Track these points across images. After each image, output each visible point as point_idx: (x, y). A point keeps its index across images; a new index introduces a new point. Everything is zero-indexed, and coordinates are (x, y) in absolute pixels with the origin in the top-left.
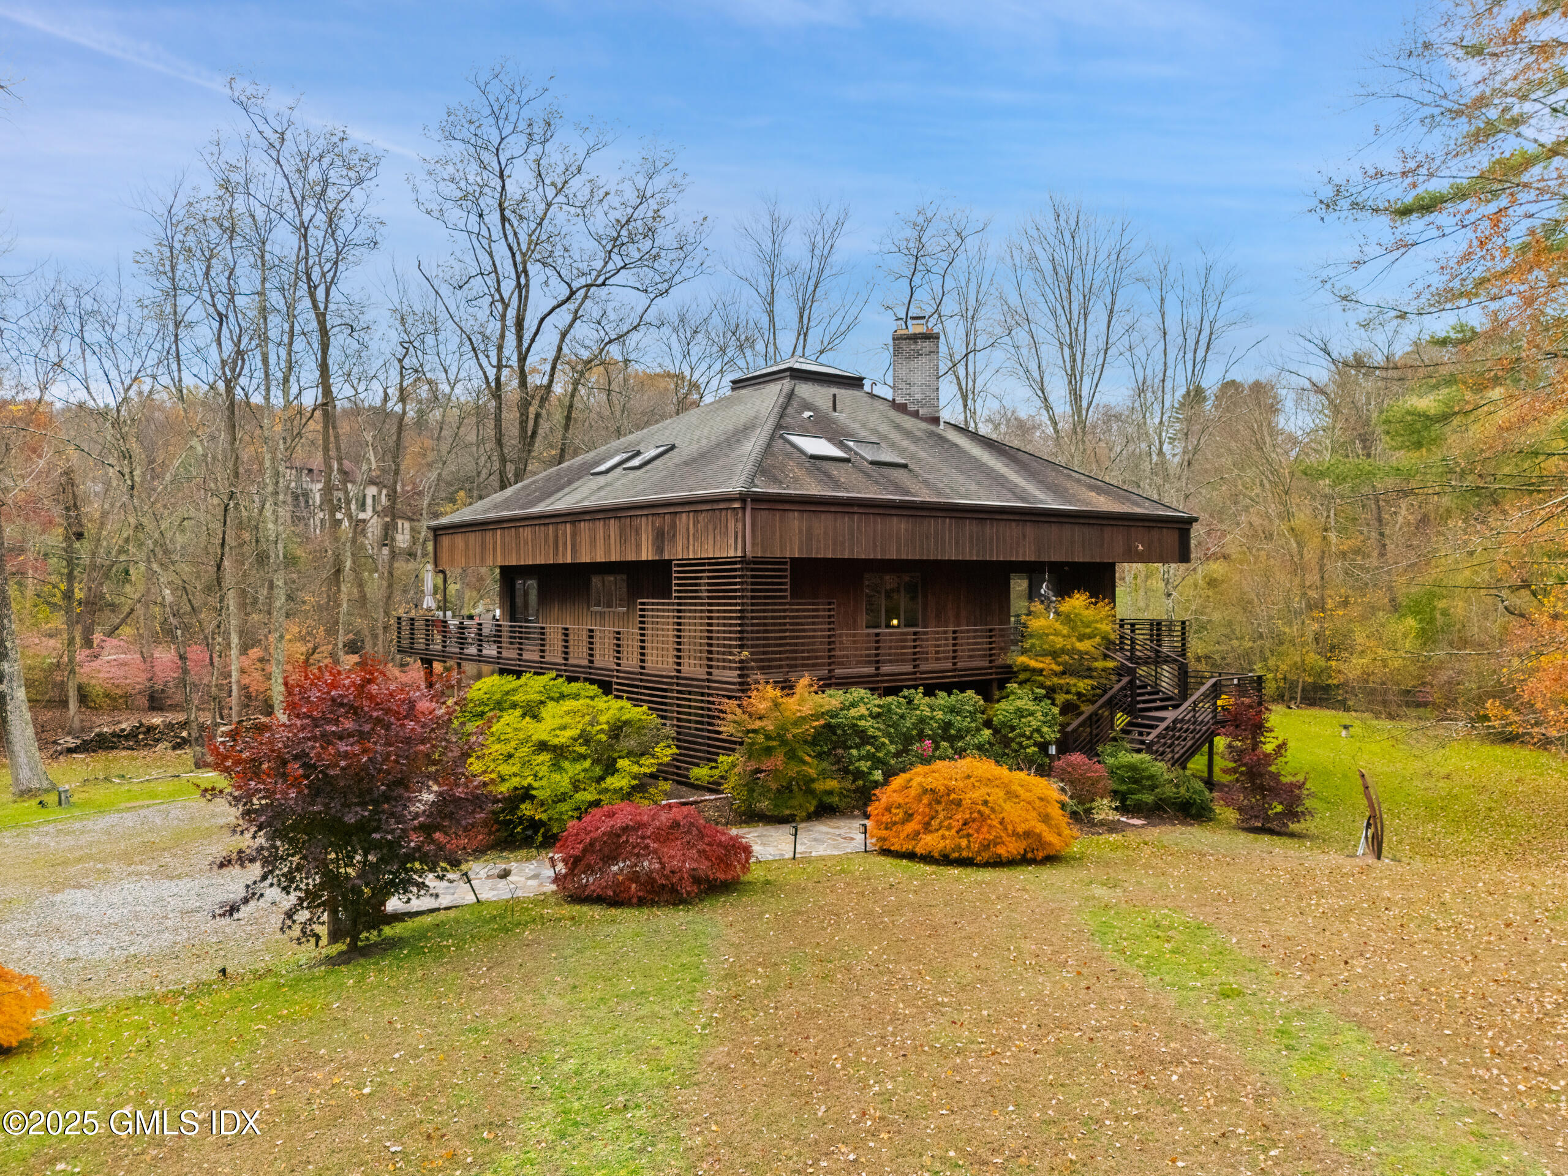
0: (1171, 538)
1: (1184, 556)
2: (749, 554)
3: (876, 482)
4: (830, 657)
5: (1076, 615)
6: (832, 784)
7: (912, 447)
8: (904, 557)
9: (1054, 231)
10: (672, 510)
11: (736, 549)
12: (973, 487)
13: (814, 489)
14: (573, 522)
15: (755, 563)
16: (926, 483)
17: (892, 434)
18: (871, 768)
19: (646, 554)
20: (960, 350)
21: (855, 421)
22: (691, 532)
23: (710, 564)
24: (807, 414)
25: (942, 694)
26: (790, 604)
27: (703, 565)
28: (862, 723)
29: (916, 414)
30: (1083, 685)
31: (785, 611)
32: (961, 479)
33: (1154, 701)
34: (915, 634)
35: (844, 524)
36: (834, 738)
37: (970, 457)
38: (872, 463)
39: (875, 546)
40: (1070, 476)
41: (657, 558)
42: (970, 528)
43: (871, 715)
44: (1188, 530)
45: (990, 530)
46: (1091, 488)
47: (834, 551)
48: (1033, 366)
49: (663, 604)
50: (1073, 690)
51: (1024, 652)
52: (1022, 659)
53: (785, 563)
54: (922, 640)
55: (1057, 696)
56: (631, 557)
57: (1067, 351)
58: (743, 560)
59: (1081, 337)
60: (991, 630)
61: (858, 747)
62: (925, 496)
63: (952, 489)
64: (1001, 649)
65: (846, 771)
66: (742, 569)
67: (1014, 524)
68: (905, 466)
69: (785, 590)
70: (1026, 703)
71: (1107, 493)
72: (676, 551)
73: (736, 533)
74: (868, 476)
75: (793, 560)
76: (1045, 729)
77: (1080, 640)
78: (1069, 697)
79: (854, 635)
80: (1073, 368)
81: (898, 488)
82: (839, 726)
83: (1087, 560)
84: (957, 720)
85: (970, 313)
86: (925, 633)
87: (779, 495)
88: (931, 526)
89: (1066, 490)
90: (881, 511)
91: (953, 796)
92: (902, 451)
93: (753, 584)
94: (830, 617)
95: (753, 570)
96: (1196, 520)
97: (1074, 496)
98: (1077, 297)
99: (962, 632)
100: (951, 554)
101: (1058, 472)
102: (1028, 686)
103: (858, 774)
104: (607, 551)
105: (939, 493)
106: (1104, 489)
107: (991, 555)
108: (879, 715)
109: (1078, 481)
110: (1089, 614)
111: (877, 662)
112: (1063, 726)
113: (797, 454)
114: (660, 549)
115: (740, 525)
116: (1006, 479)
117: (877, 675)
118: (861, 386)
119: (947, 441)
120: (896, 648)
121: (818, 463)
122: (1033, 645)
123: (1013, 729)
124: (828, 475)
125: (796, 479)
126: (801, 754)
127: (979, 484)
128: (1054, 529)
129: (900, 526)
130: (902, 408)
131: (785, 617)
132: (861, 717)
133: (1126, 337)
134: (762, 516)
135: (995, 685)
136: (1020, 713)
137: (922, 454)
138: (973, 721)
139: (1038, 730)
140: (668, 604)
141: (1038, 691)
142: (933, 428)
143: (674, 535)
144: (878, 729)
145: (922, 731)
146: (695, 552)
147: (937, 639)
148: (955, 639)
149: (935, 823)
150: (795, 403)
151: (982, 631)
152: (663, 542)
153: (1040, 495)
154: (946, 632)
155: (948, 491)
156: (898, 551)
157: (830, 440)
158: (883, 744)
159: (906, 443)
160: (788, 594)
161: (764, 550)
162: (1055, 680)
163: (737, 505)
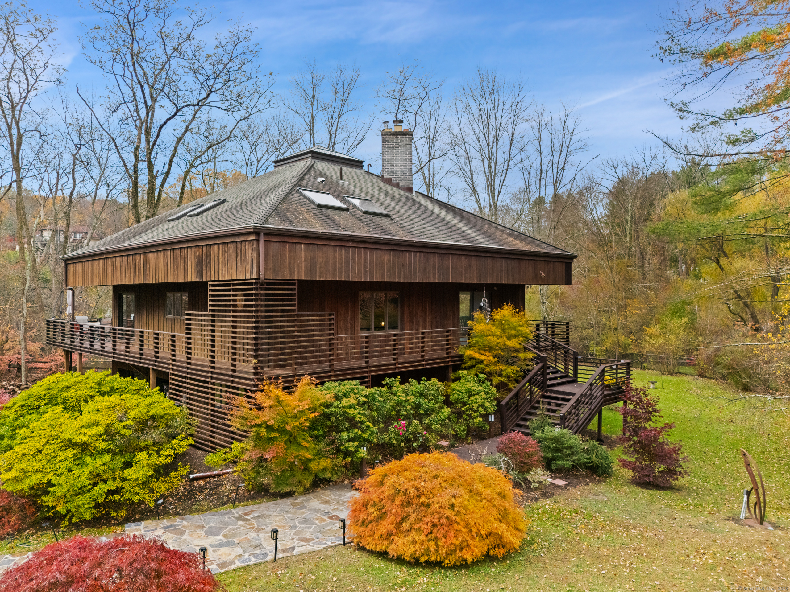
0: (560, 268)
1: (568, 281)
2: (262, 277)
3: (367, 225)
4: (330, 355)
5: (506, 321)
6: (326, 463)
7: (394, 205)
8: (387, 280)
9: (480, 91)
10: (207, 243)
11: (252, 273)
12: (436, 232)
13: (318, 228)
14: (145, 253)
15: (268, 284)
16: (403, 228)
17: (381, 196)
18: (359, 446)
19: (191, 277)
20: (425, 159)
21: (355, 187)
22: (221, 260)
23: (234, 285)
24: (320, 179)
25: (414, 382)
26: (298, 316)
27: (229, 285)
28: (351, 411)
29: (397, 186)
30: (511, 370)
31: (293, 321)
32: (427, 226)
33: (555, 378)
34: (395, 335)
35: (341, 255)
36: (329, 423)
37: (433, 213)
38: (365, 212)
39: (365, 272)
40: (497, 228)
41: (198, 280)
42: (434, 260)
43: (358, 404)
44: (571, 263)
45: (448, 262)
46: (511, 235)
47: (334, 275)
48: (467, 169)
49: (201, 315)
50: (505, 374)
51: (469, 346)
52: (469, 352)
53: (294, 284)
54: (401, 340)
55: (493, 378)
56: (181, 279)
57: (486, 161)
58: (257, 281)
59: (494, 154)
60: (448, 331)
61: (348, 430)
62: (402, 236)
63: (421, 232)
64: (454, 344)
65: (338, 450)
66: (257, 289)
67: (463, 258)
68: (388, 216)
69: (294, 305)
70: (473, 385)
71: (521, 239)
72: (209, 276)
73: (252, 260)
74: (362, 221)
75: (300, 281)
76: (487, 405)
77: (509, 339)
78: (501, 379)
79: (352, 338)
80: (490, 171)
81: (382, 229)
82: (333, 414)
83: (510, 283)
84: (424, 401)
85: (431, 137)
86: (403, 335)
87: (288, 230)
88: (406, 258)
89: (496, 236)
90: (370, 246)
91: (423, 499)
92: (387, 207)
93: (266, 300)
94: (330, 325)
95: (266, 289)
96: (575, 257)
97: (501, 240)
98: (492, 132)
99: (428, 333)
100: (421, 278)
101: (489, 225)
102: (474, 371)
103: (347, 453)
104: (166, 275)
105: (412, 235)
106: (520, 236)
107: (448, 279)
108: (365, 403)
109: (502, 231)
110: (514, 320)
111: (367, 357)
112: (499, 400)
113: (307, 203)
114: (200, 274)
115: (255, 254)
116: (457, 228)
117: (367, 367)
118: (362, 167)
119: (417, 202)
120: (382, 346)
121: (323, 210)
122: (477, 342)
123: (464, 404)
124: (331, 219)
125: (304, 220)
126: (299, 440)
127: (439, 230)
128: (489, 261)
129: (384, 257)
130: (388, 181)
131: (293, 326)
132: (351, 407)
133: (519, 155)
134: (273, 247)
135: (450, 369)
136: (470, 393)
137: (400, 209)
138: (437, 402)
139: (482, 406)
140: (205, 315)
141: (481, 375)
142: (408, 194)
143: (209, 263)
144: (365, 415)
145: (398, 412)
146: (223, 276)
147: (411, 339)
148: (423, 338)
149: (406, 526)
150: (313, 173)
151: (441, 332)
152: (202, 267)
153: (480, 239)
154: (416, 334)
155: (418, 233)
156: (383, 275)
157: (335, 196)
158: (368, 427)
159: (389, 202)
160: (296, 308)
161: (276, 272)
162: (492, 367)
163: (252, 238)
